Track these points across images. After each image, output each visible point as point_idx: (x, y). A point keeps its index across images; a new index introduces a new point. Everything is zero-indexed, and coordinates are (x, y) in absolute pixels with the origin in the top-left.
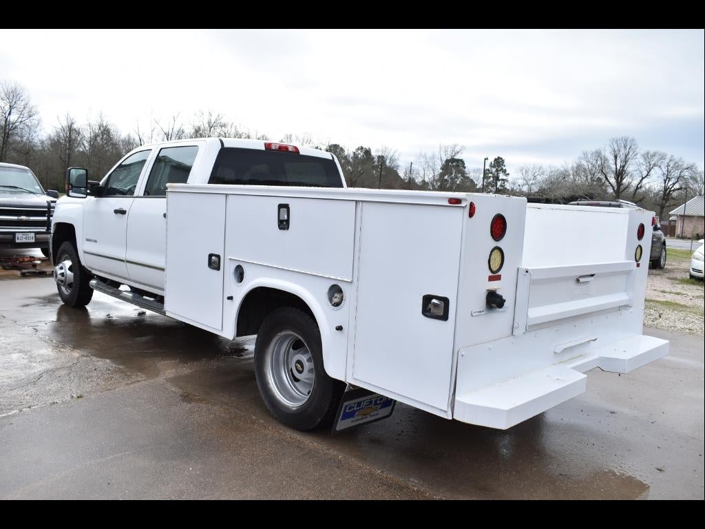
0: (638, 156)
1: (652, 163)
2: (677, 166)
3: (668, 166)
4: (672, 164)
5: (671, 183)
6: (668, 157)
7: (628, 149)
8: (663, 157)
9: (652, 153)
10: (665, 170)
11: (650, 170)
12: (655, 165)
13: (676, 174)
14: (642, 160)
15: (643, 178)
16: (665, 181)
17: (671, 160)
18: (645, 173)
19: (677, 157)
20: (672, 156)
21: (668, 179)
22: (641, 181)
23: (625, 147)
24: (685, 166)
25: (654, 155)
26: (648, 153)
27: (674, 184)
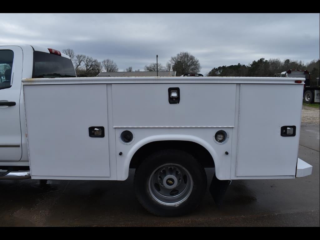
0: (75, 57)
1: (81, 60)
2: (90, 61)
3: (87, 61)
4: (88, 60)
5: (88, 68)
6: (87, 57)
7: (70, 54)
8: (84, 57)
9: (80, 55)
10: (86, 62)
11: (80, 63)
12: (82, 61)
13: (90, 64)
14: (76, 59)
15: (78, 66)
16: (86, 67)
17: (87, 59)
18: (78, 64)
19: (90, 57)
20: (88, 57)
21: (87, 65)
22: (77, 67)
23: (69, 54)
24: (93, 61)
25: (81, 57)
26: (78, 56)
27: (90, 68)
